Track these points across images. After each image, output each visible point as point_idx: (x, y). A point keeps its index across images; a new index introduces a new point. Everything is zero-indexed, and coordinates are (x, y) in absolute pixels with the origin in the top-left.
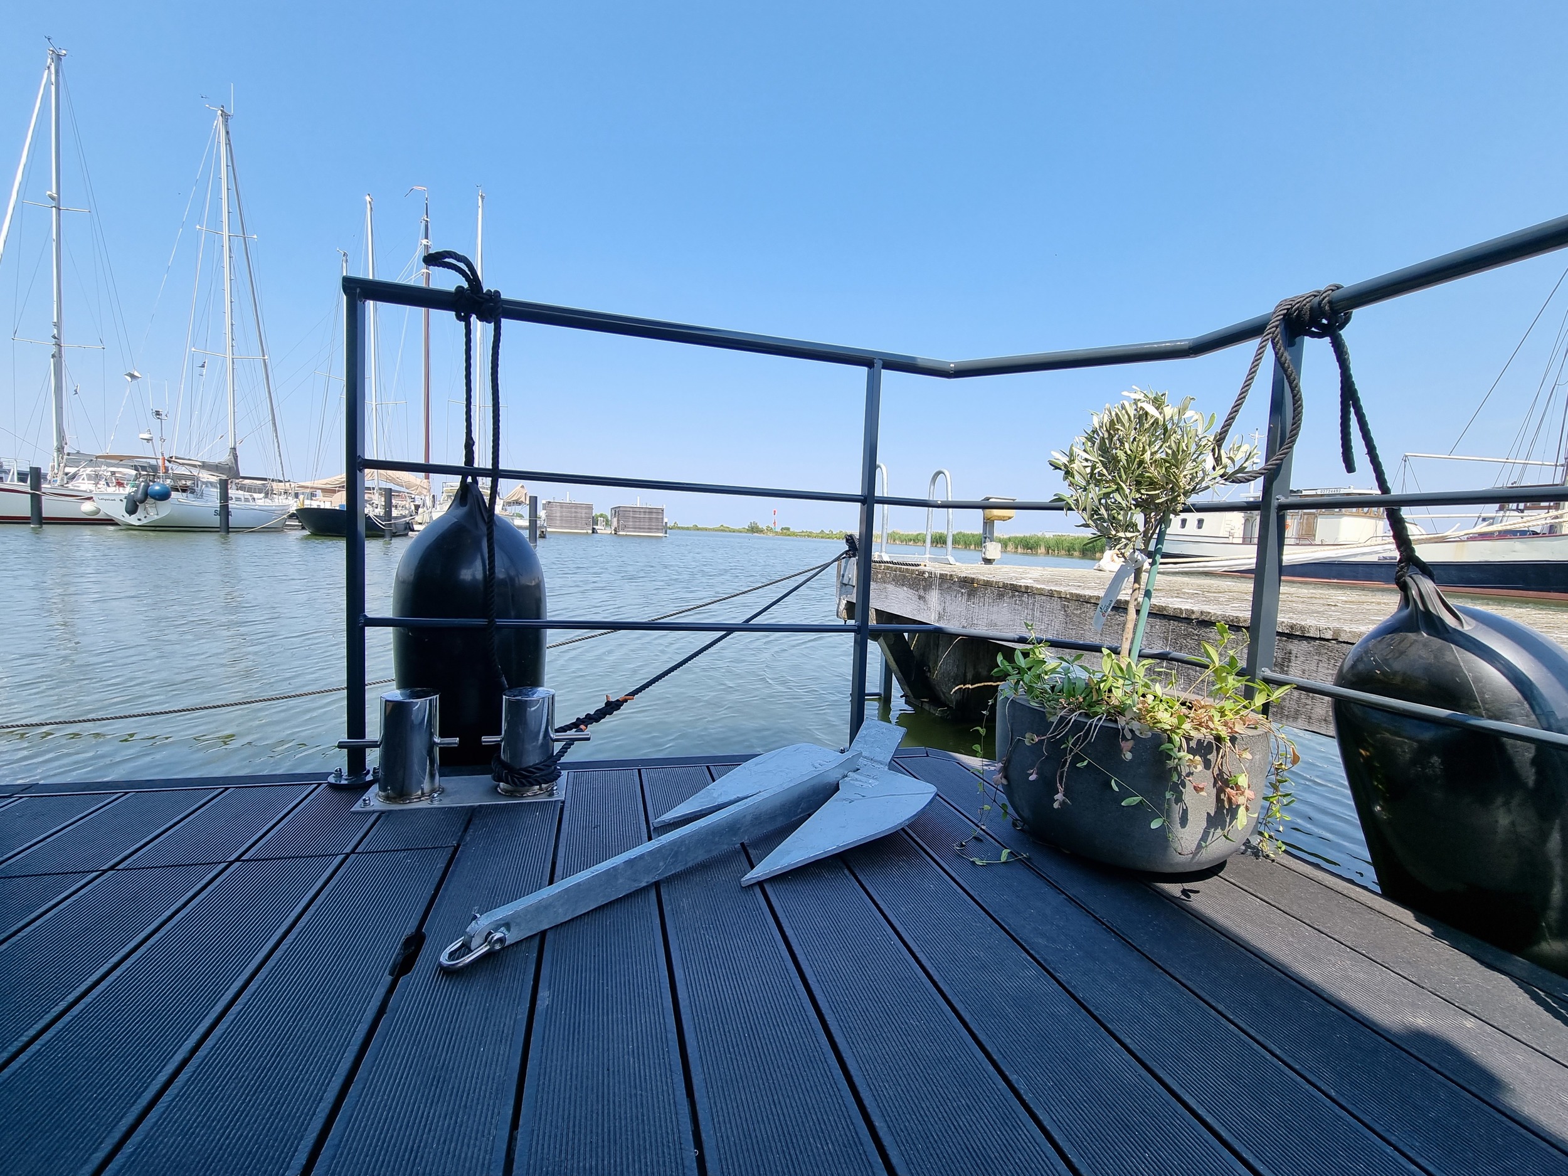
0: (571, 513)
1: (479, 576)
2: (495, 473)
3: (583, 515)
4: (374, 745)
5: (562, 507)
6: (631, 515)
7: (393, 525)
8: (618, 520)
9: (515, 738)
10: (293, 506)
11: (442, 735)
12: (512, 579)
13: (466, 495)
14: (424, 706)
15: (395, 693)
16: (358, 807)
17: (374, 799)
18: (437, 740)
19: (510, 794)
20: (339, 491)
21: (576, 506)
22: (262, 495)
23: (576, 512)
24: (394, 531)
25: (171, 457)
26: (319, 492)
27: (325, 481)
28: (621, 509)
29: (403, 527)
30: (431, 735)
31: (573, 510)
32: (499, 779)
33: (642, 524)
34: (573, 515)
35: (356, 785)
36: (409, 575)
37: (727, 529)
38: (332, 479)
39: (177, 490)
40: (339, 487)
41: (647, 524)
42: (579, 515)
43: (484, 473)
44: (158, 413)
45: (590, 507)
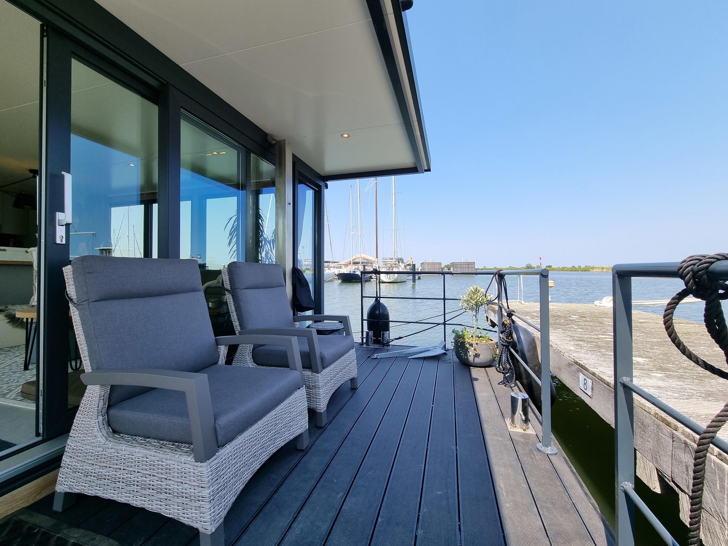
0: (432, 266)
1: (378, 313)
2: (380, 297)
3: (438, 267)
4: (365, 338)
5: (428, 264)
6: (459, 266)
7: (366, 278)
8: (453, 269)
9: (383, 338)
10: (337, 271)
11: (373, 337)
12: (383, 313)
13: (376, 300)
14: (371, 333)
15: (367, 331)
16: (363, 346)
17: (365, 346)
18: (373, 338)
19: (382, 347)
20: (349, 265)
21: (434, 264)
22: (328, 269)
23: (434, 266)
24: (366, 280)
25: (306, 259)
26: (343, 266)
27: (345, 262)
28: (454, 263)
29: (369, 278)
30: (372, 337)
31: (433, 265)
32: (381, 345)
33: (464, 270)
34: (433, 267)
35: (362, 344)
36: (369, 312)
37: (513, 268)
38: (347, 261)
39: (307, 270)
40: (349, 263)
41: (467, 270)
42: (436, 267)
43: (379, 297)
44: (303, 247)
45: (440, 264)
